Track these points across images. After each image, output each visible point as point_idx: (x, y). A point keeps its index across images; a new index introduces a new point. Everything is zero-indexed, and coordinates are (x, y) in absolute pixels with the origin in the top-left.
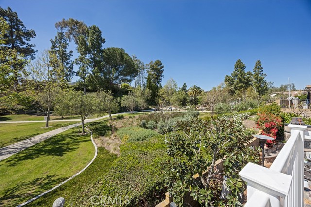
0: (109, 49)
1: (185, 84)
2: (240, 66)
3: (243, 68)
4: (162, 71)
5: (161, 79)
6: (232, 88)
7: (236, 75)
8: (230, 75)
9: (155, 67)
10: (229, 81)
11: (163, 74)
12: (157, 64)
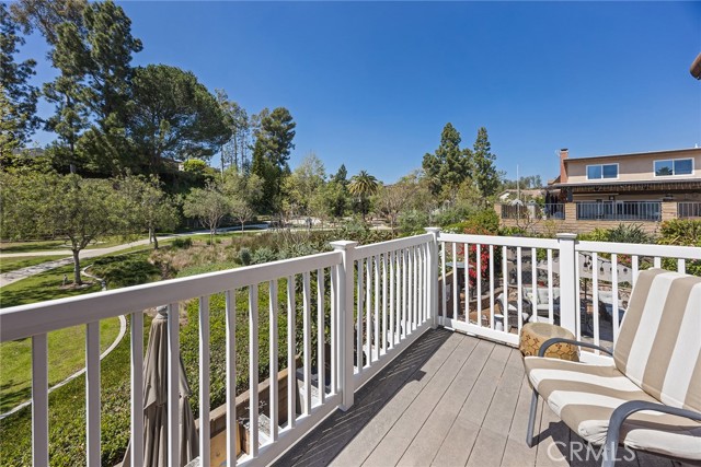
0: (152, 70)
1: (343, 167)
2: (451, 138)
3: (455, 141)
4: (292, 135)
5: (288, 153)
6: (436, 179)
7: (444, 154)
8: (433, 153)
9: (275, 123)
10: (431, 165)
11: (292, 142)
12: (279, 117)
